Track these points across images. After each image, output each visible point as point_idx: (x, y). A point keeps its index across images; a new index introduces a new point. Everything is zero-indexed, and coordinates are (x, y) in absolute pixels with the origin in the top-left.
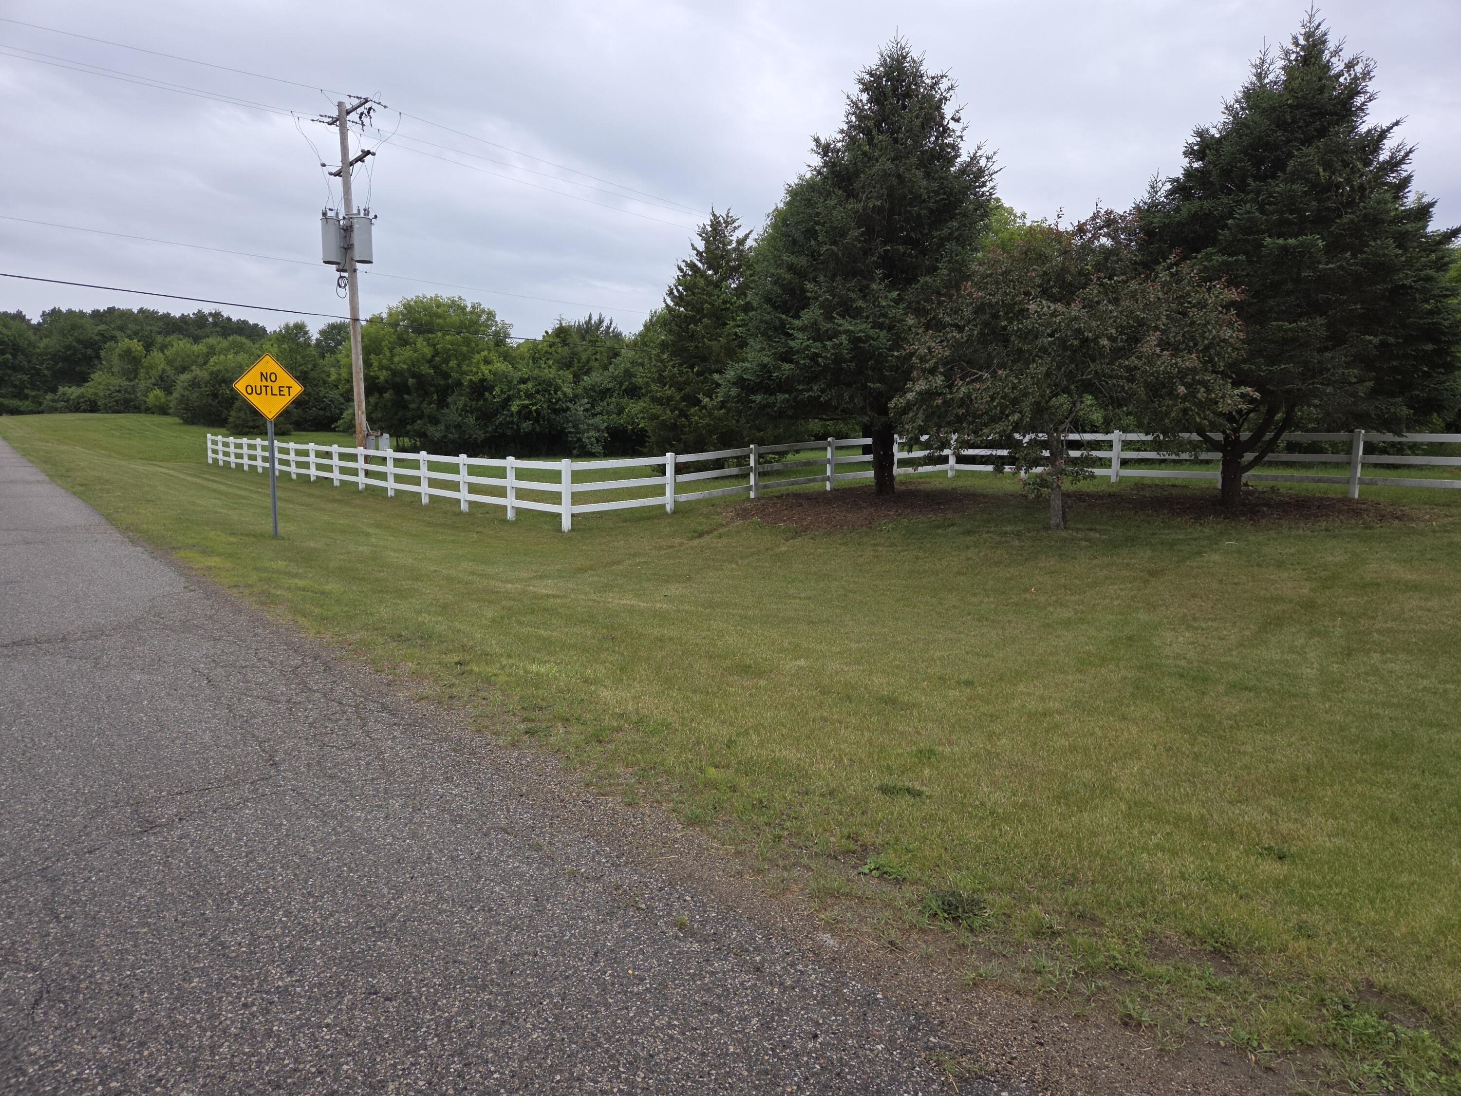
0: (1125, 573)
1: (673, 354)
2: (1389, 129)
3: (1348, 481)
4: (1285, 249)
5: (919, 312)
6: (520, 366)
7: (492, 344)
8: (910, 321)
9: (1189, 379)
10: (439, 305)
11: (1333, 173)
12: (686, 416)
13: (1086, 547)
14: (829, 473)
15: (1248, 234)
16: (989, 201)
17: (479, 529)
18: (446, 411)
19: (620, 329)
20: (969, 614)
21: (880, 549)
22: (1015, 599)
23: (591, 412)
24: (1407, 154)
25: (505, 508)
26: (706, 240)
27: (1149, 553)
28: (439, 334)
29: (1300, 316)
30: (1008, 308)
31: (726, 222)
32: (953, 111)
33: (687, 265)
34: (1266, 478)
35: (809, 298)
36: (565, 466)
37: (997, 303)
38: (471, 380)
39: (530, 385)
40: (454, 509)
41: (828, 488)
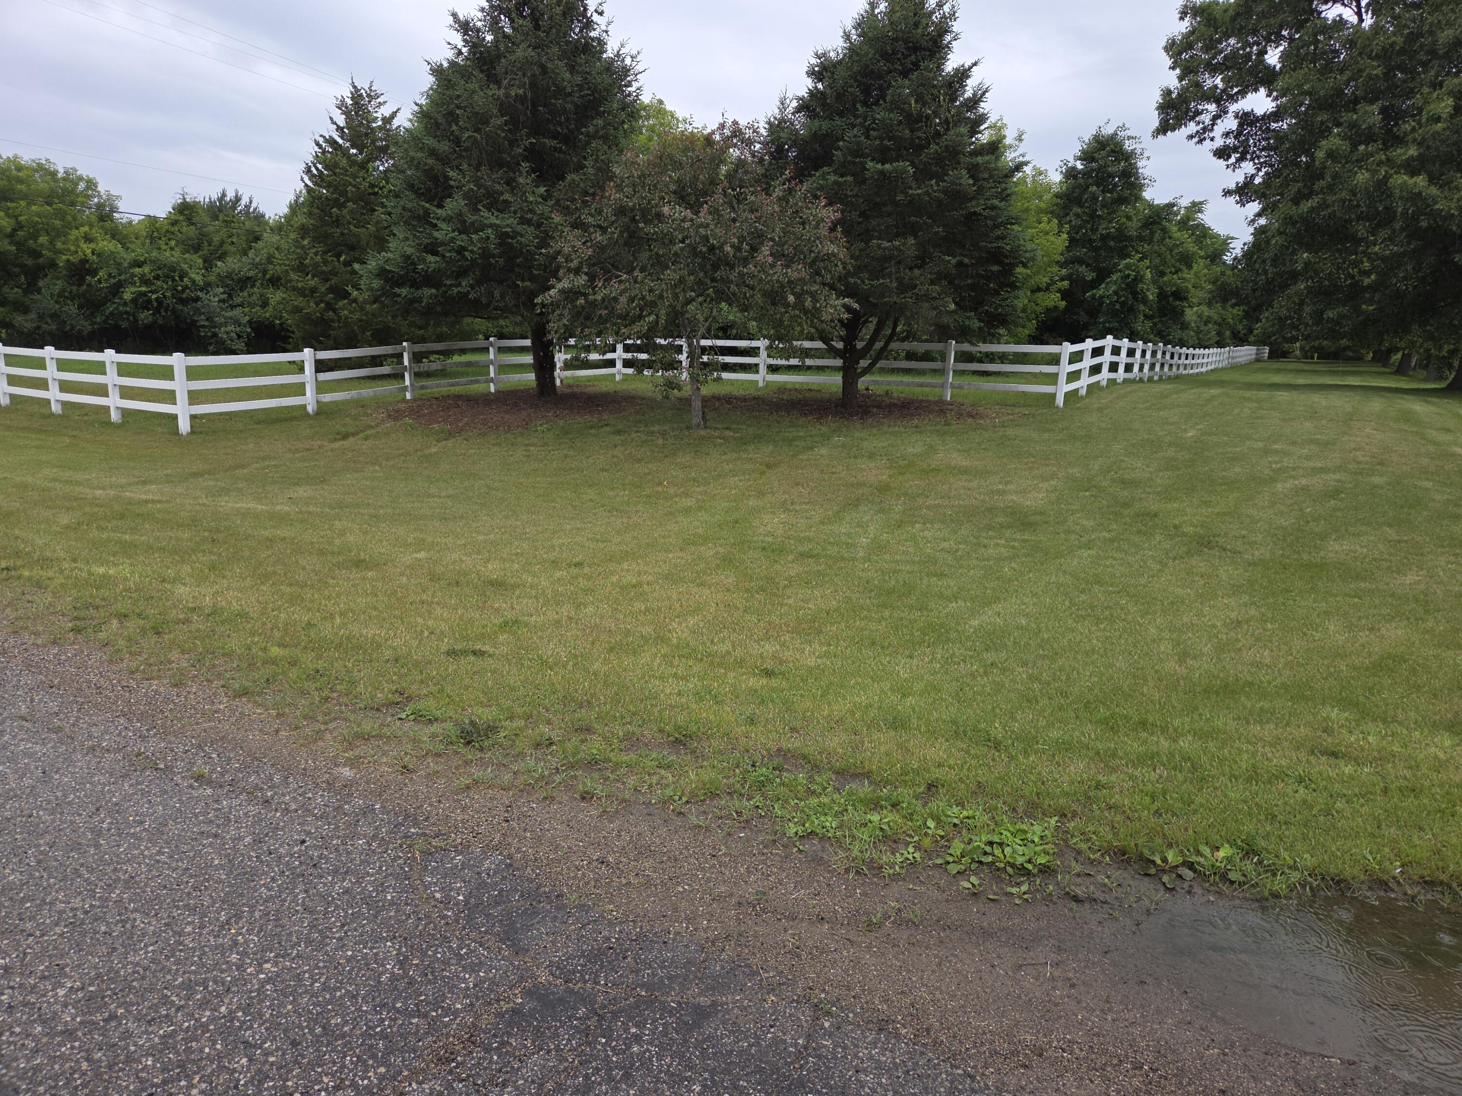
0: (747, 466)
1: (315, 240)
2: (970, 68)
3: (942, 386)
4: (882, 173)
5: (566, 211)
6: (132, 246)
7: (94, 218)
8: (557, 218)
9: (798, 290)
10: (19, 168)
11: (924, 105)
12: (334, 310)
13: (720, 445)
14: (492, 375)
15: (856, 157)
16: (635, 101)
17: (74, 433)
18: (37, 297)
19: (262, 209)
20: (603, 506)
21: (532, 448)
22: (648, 491)
23: (228, 301)
24: (984, 93)
25: (107, 409)
26: (347, 113)
27: (771, 448)
28: (23, 203)
29: (897, 235)
30: (645, 212)
31: (369, 96)
32: (596, 3)
33: (326, 140)
34: (882, 383)
35: (452, 187)
36: (177, 360)
37: (634, 205)
38: (68, 261)
39: (146, 269)
40: (44, 411)
41: (492, 390)
